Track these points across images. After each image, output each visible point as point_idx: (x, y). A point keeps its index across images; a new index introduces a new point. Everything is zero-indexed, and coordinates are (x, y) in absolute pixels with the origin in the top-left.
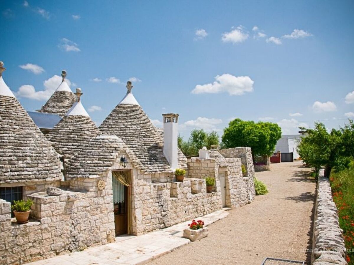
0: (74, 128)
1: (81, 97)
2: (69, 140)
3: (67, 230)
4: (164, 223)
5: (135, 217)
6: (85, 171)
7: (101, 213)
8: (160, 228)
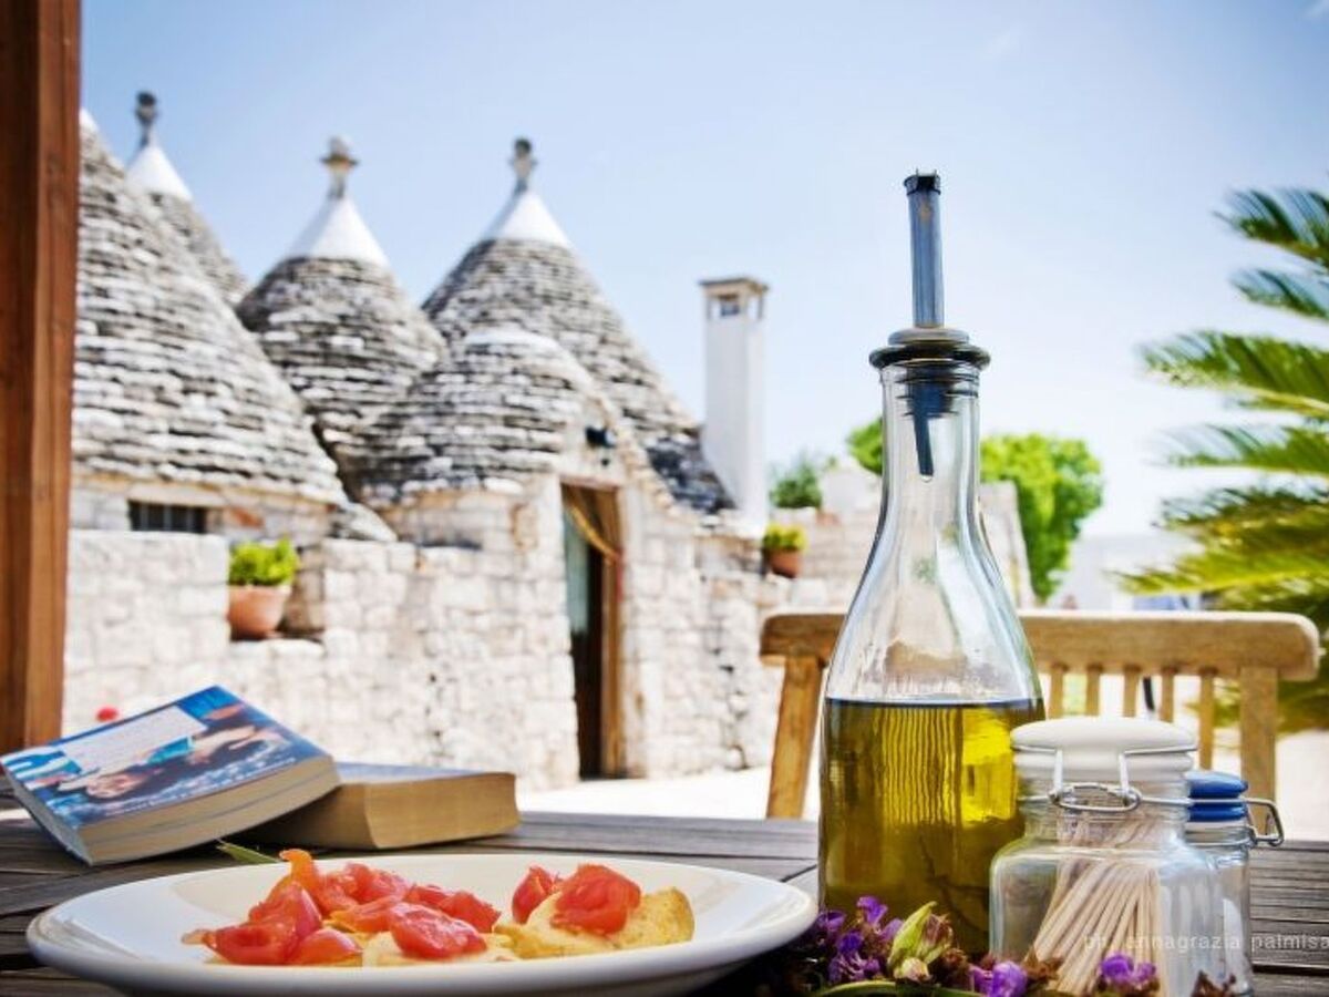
3: (414, 701)
4: (739, 748)
5: (640, 701)
6: (455, 467)
7: (526, 651)
8: (728, 768)
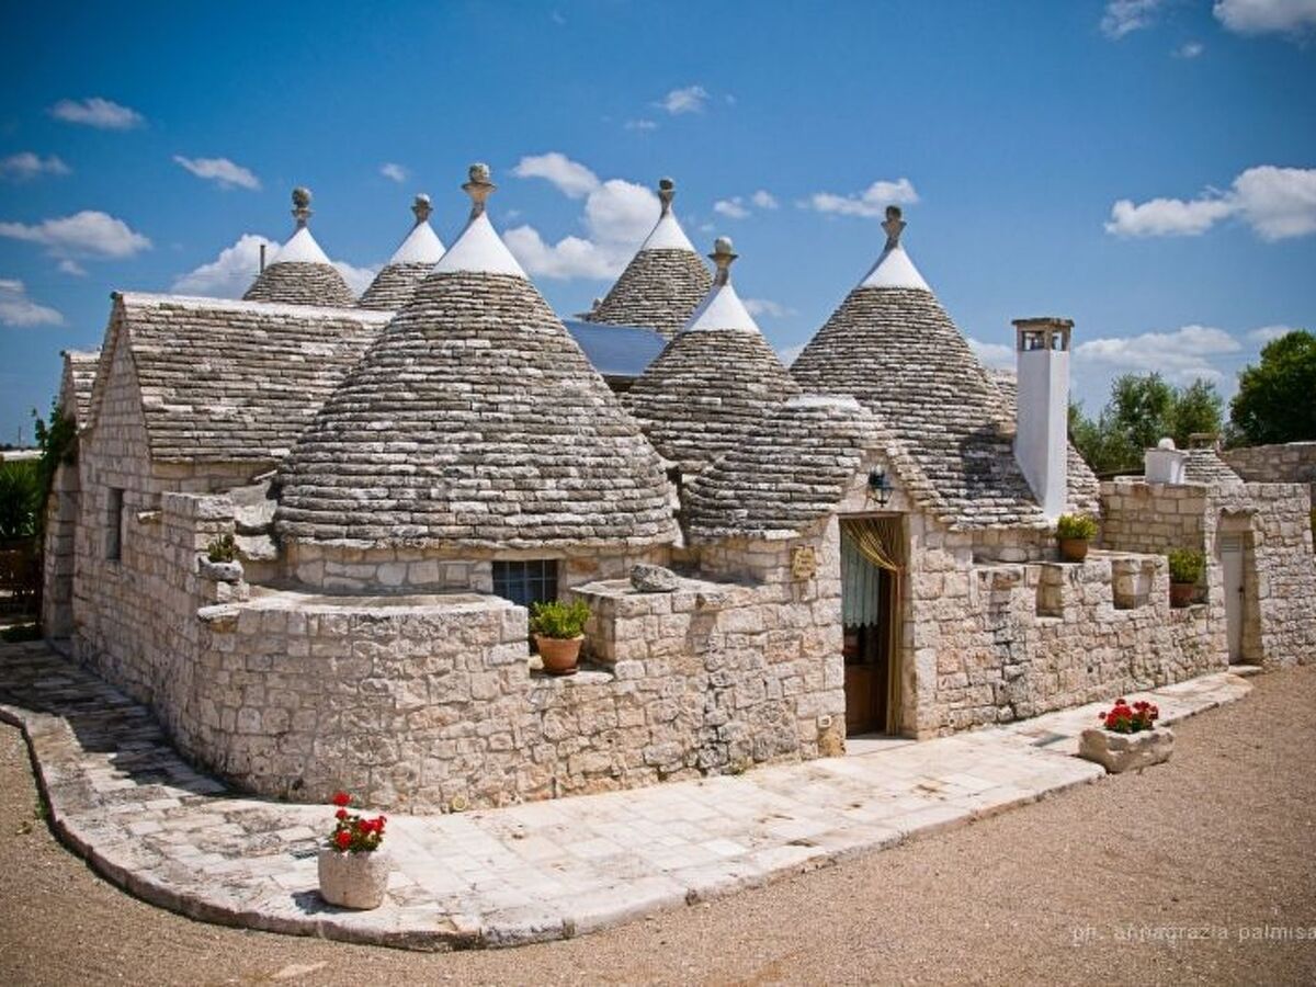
0: (712, 372)
1: (732, 267)
2: (696, 413)
3: (693, 705)
4: (1012, 705)
5: (914, 678)
6: (750, 517)
7: (803, 655)
8: (998, 721)
